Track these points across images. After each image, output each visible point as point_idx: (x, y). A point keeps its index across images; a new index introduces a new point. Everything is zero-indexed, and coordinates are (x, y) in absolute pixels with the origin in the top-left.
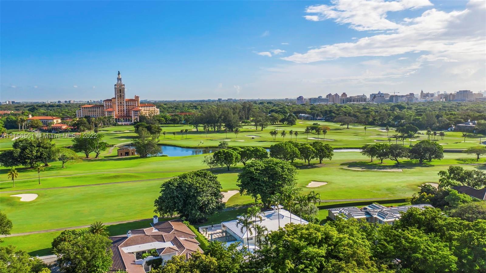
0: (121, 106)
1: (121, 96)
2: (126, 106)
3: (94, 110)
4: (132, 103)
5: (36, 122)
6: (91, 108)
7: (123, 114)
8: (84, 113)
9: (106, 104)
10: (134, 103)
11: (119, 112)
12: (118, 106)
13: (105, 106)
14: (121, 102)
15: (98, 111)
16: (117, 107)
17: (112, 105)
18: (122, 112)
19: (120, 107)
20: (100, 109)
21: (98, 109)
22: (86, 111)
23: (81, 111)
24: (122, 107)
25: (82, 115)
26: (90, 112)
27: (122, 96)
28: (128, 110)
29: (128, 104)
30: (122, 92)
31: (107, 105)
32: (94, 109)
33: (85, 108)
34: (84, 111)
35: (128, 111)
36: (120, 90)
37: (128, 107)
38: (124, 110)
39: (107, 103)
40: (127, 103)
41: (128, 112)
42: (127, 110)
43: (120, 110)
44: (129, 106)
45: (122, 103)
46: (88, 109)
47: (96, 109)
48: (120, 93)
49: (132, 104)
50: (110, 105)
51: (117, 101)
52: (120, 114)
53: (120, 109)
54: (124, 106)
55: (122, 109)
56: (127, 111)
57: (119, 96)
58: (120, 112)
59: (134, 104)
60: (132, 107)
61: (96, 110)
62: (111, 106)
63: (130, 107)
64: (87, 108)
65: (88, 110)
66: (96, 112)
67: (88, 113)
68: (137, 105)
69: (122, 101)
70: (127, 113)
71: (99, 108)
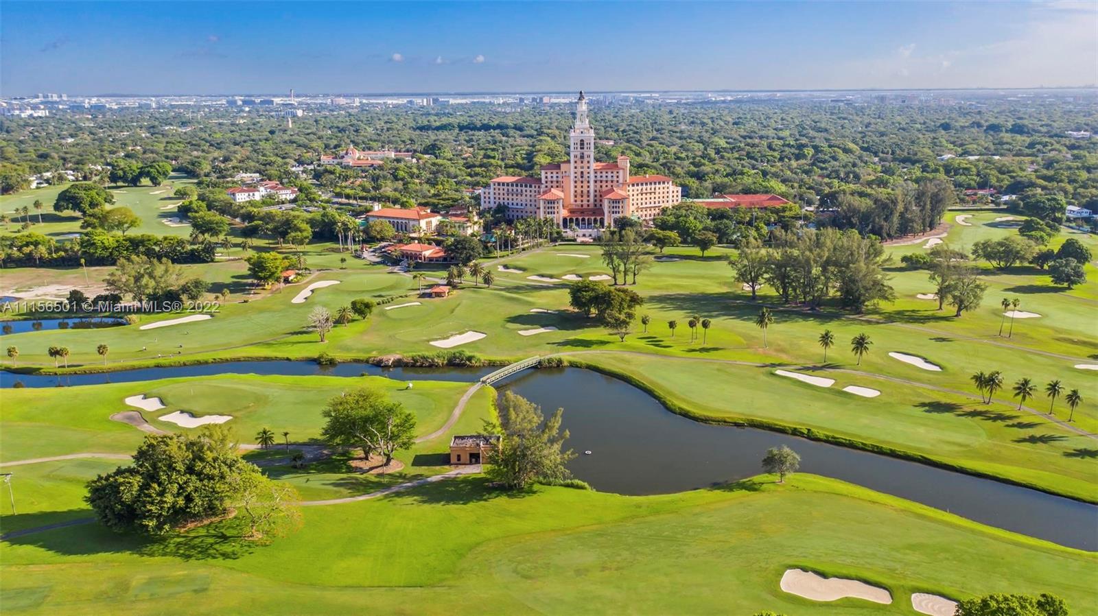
0: (582, 182)
1: (582, 157)
2: (596, 182)
3: (519, 191)
4: (610, 175)
5: (378, 229)
6: (512, 185)
7: (585, 203)
8: (497, 196)
9: (546, 177)
10: (615, 173)
11: (576, 196)
12: (576, 182)
13: (543, 181)
14: (582, 173)
15: (528, 193)
16: (572, 184)
17: (560, 179)
18: (585, 198)
19: (579, 184)
20: (533, 189)
21: (528, 189)
22: (501, 192)
23: (492, 191)
24: (585, 184)
25: (492, 200)
26: (510, 195)
27: (586, 156)
28: (598, 193)
29: (599, 178)
30: (585, 146)
31: (549, 179)
32: (519, 188)
33: (499, 184)
34: (497, 191)
35: (600, 196)
36: (582, 141)
37: (599, 184)
38: (588, 191)
39: (549, 175)
40: (599, 175)
41: (598, 198)
42: (596, 191)
43: (579, 192)
44: (601, 182)
45: (586, 175)
46: (506, 187)
47: (524, 189)
48: (582, 148)
49: (610, 178)
50: (555, 179)
51: (572, 169)
52: (579, 203)
53: (579, 189)
54: (588, 182)
55: (585, 189)
56: (596, 196)
57: (579, 156)
58: (579, 198)
59: (615, 179)
60: (609, 184)
61: (524, 191)
62: (557, 182)
63: (604, 184)
64: (503, 184)
65: (506, 190)
66: (524, 195)
67: (506, 197)
68: (621, 181)
69: (586, 170)
70: (596, 201)
71: (531, 186)
